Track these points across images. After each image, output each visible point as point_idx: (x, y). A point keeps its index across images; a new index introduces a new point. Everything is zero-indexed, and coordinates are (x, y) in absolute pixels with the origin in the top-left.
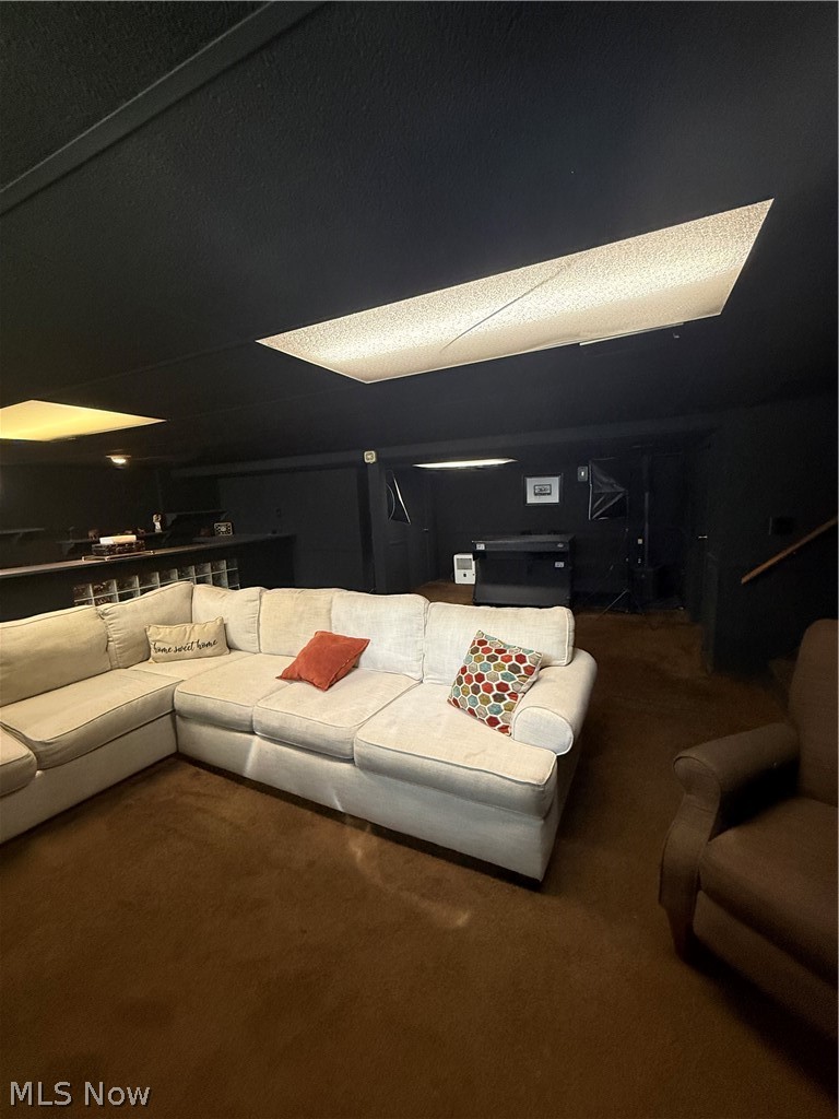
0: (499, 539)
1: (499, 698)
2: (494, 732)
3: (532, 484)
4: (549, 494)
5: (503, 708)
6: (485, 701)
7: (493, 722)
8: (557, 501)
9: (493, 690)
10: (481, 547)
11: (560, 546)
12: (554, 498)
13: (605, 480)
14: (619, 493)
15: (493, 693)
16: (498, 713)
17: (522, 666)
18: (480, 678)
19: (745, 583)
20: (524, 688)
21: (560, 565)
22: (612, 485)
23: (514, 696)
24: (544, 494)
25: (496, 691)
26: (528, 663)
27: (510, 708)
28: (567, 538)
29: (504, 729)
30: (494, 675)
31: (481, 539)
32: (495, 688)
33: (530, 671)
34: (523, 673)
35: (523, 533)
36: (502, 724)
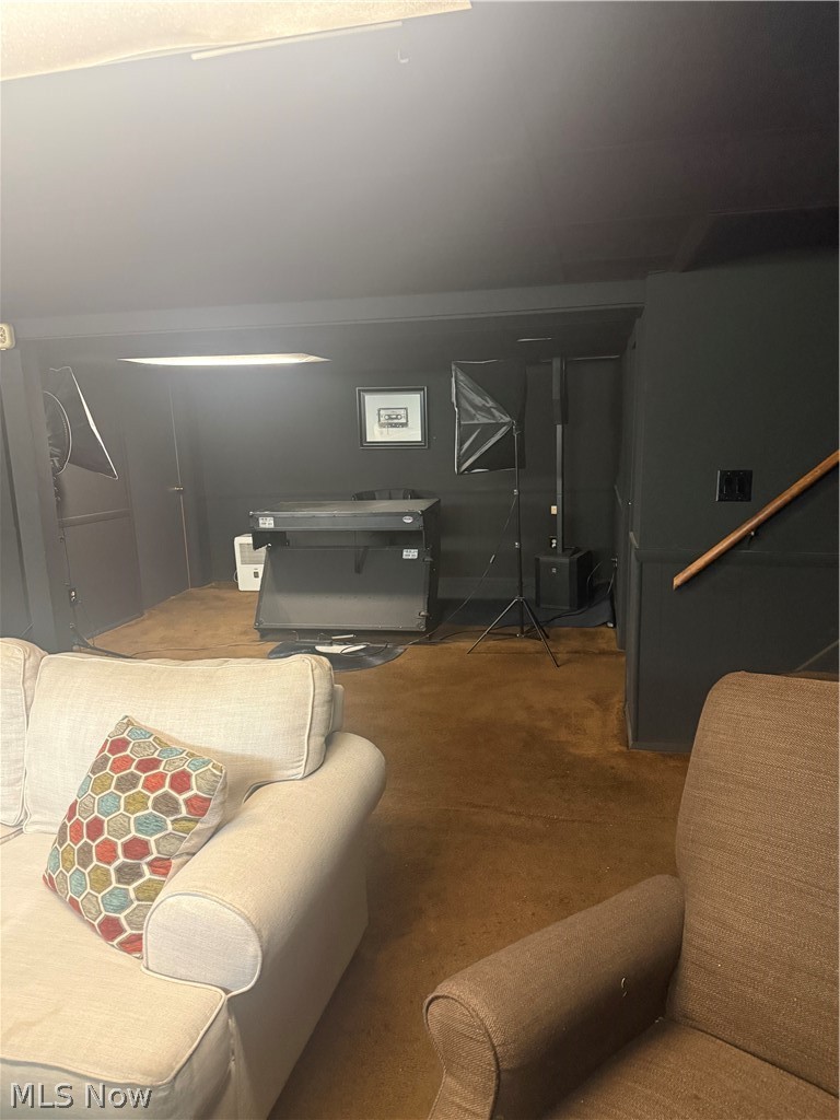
0: (301, 507)
1: (128, 874)
2: (110, 953)
3: (374, 404)
4: (404, 425)
5: (132, 895)
6: (101, 881)
7: (110, 929)
8: (418, 438)
9: (115, 857)
10: (267, 523)
11: (408, 520)
12: (413, 433)
13: (478, 401)
14: (499, 426)
15: (117, 863)
16: (121, 908)
17: (181, 798)
18: (96, 828)
19: (679, 587)
20: (185, 846)
21: (411, 554)
22: (488, 411)
23: (162, 867)
24: (396, 425)
25: (121, 859)
26: (194, 791)
27: (149, 894)
28: (420, 506)
29: (133, 945)
30: (123, 823)
31: (270, 507)
32: (120, 851)
33: (198, 807)
34: (184, 812)
35: (360, 497)
36: (129, 931)
